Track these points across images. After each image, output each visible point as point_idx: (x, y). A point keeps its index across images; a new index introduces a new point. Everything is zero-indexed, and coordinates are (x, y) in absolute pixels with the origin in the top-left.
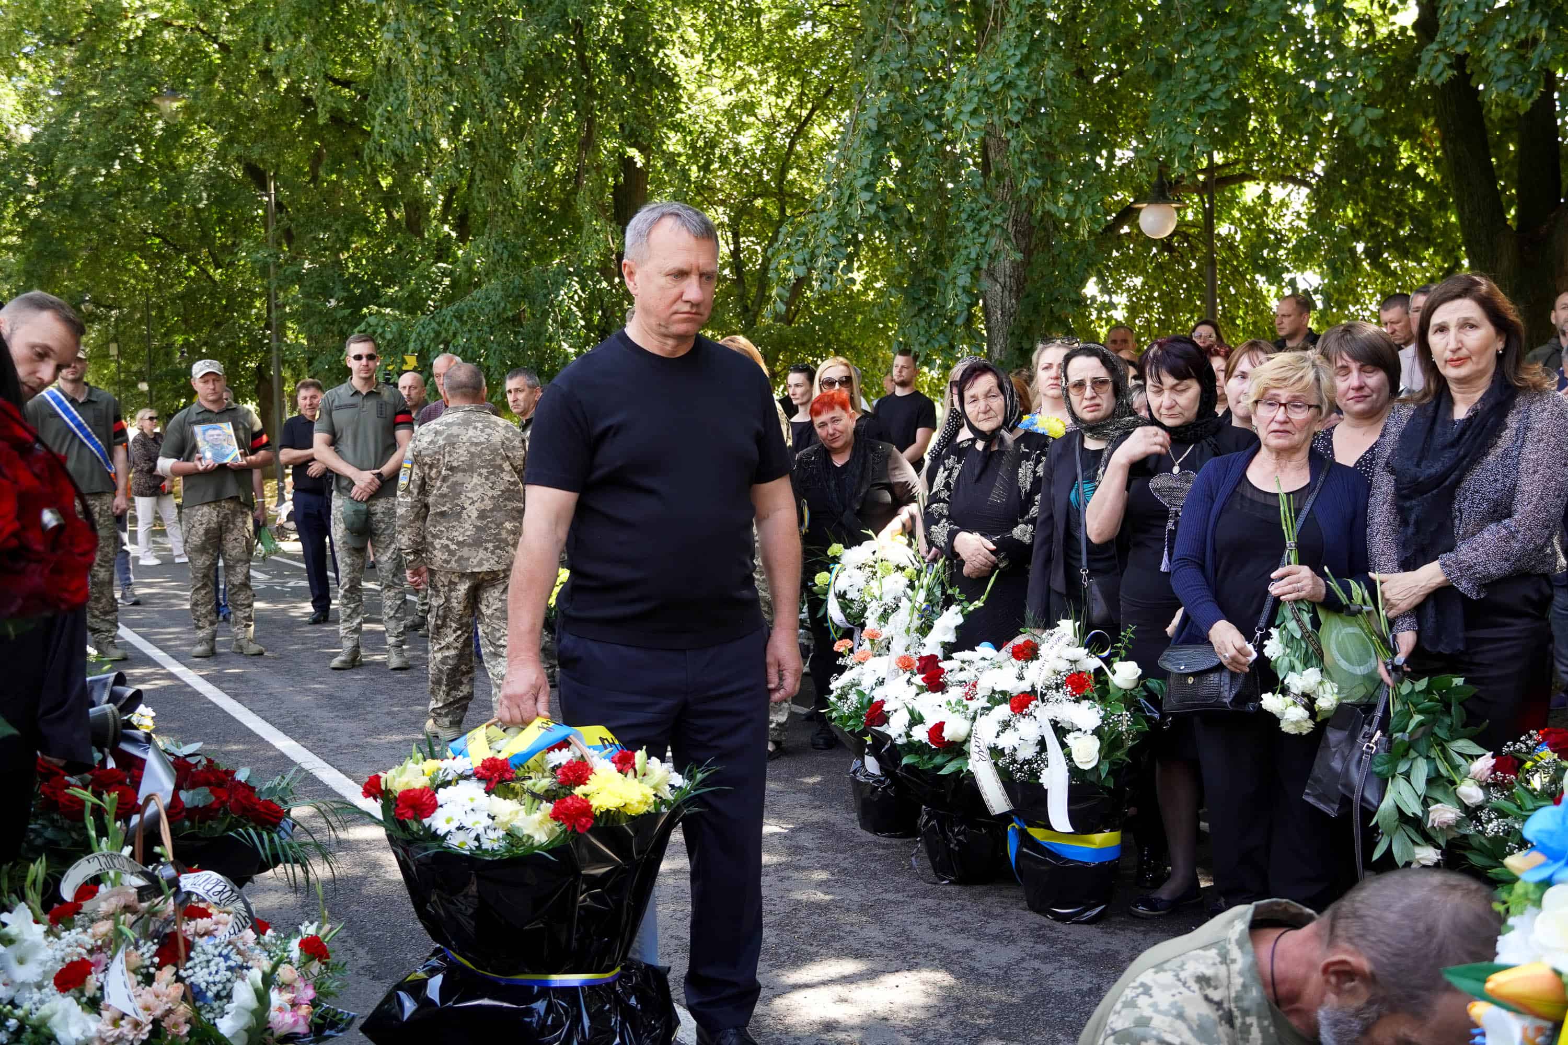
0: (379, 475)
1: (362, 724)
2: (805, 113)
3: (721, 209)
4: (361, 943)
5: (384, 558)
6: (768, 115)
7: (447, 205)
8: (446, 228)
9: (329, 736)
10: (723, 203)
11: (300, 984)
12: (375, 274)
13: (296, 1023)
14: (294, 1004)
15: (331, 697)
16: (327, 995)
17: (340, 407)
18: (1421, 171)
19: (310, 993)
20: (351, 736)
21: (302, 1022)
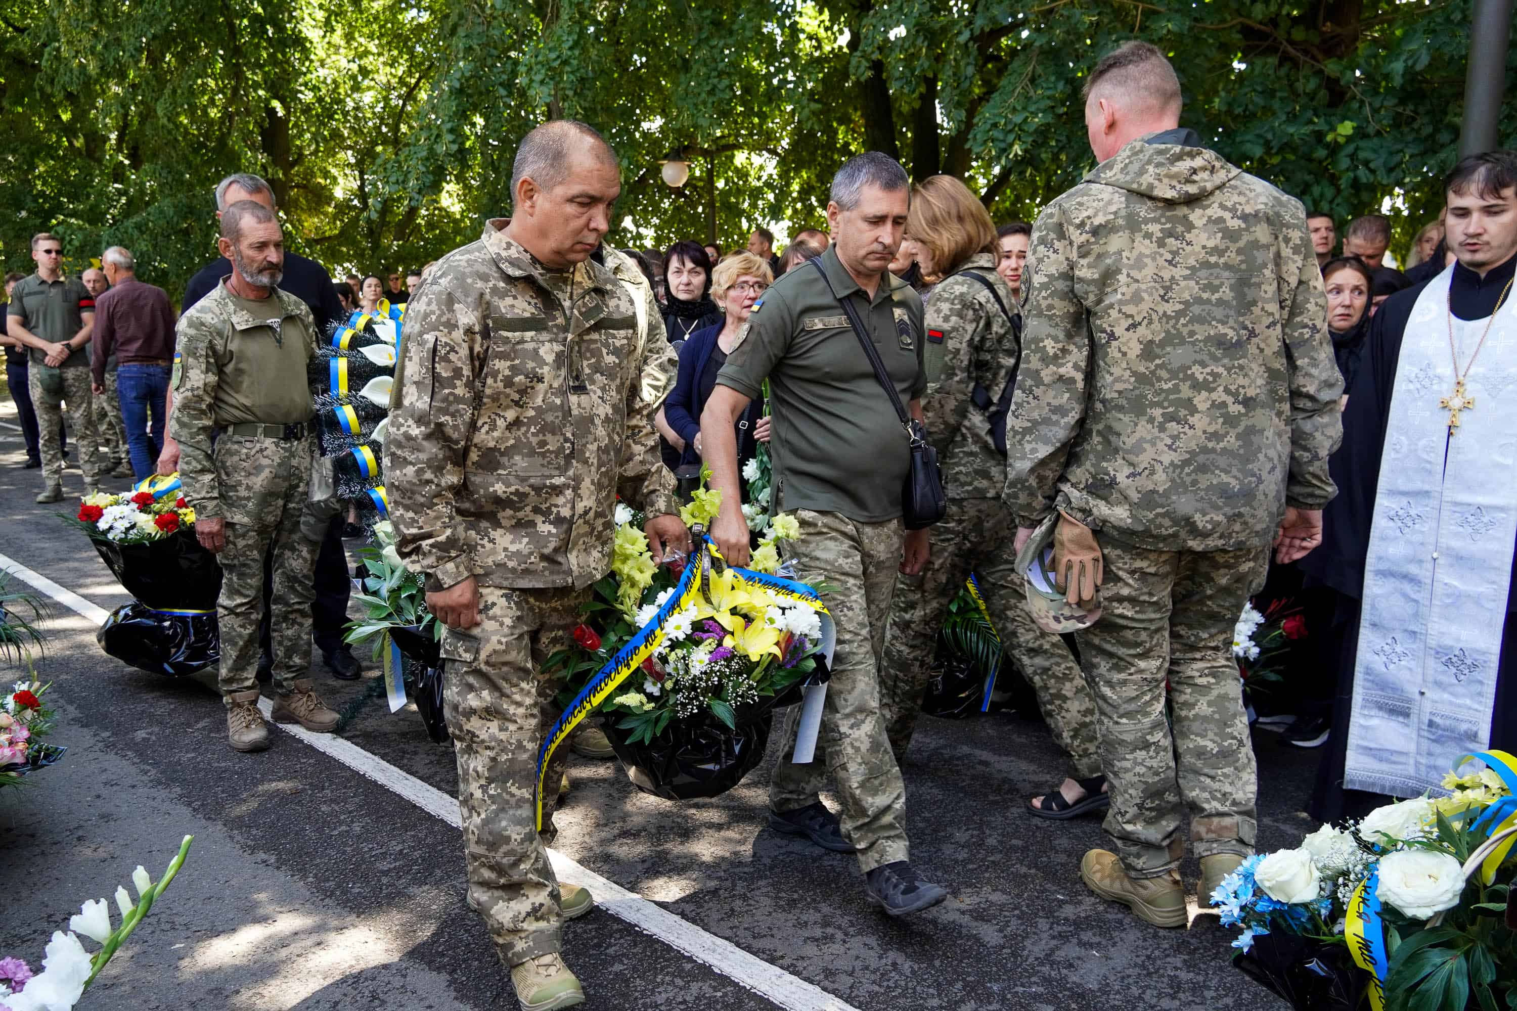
0: (68, 346)
1: (66, 544)
2: (413, 81)
3: (350, 152)
4: (71, 702)
5: (77, 415)
6: (385, 81)
7: (120, 139)
8: (121, 158)
9: (37, 553)
10: (350, 147)
11: (16, 727)
12: (60, 194)
13: (14, 755)
14: (11, 743)
15: (38, 524)
16: (39, 734)
17: (29, 294)
18: (853, 148)
19: (25, 734)
20: (57, 552)
21: (19, 754)
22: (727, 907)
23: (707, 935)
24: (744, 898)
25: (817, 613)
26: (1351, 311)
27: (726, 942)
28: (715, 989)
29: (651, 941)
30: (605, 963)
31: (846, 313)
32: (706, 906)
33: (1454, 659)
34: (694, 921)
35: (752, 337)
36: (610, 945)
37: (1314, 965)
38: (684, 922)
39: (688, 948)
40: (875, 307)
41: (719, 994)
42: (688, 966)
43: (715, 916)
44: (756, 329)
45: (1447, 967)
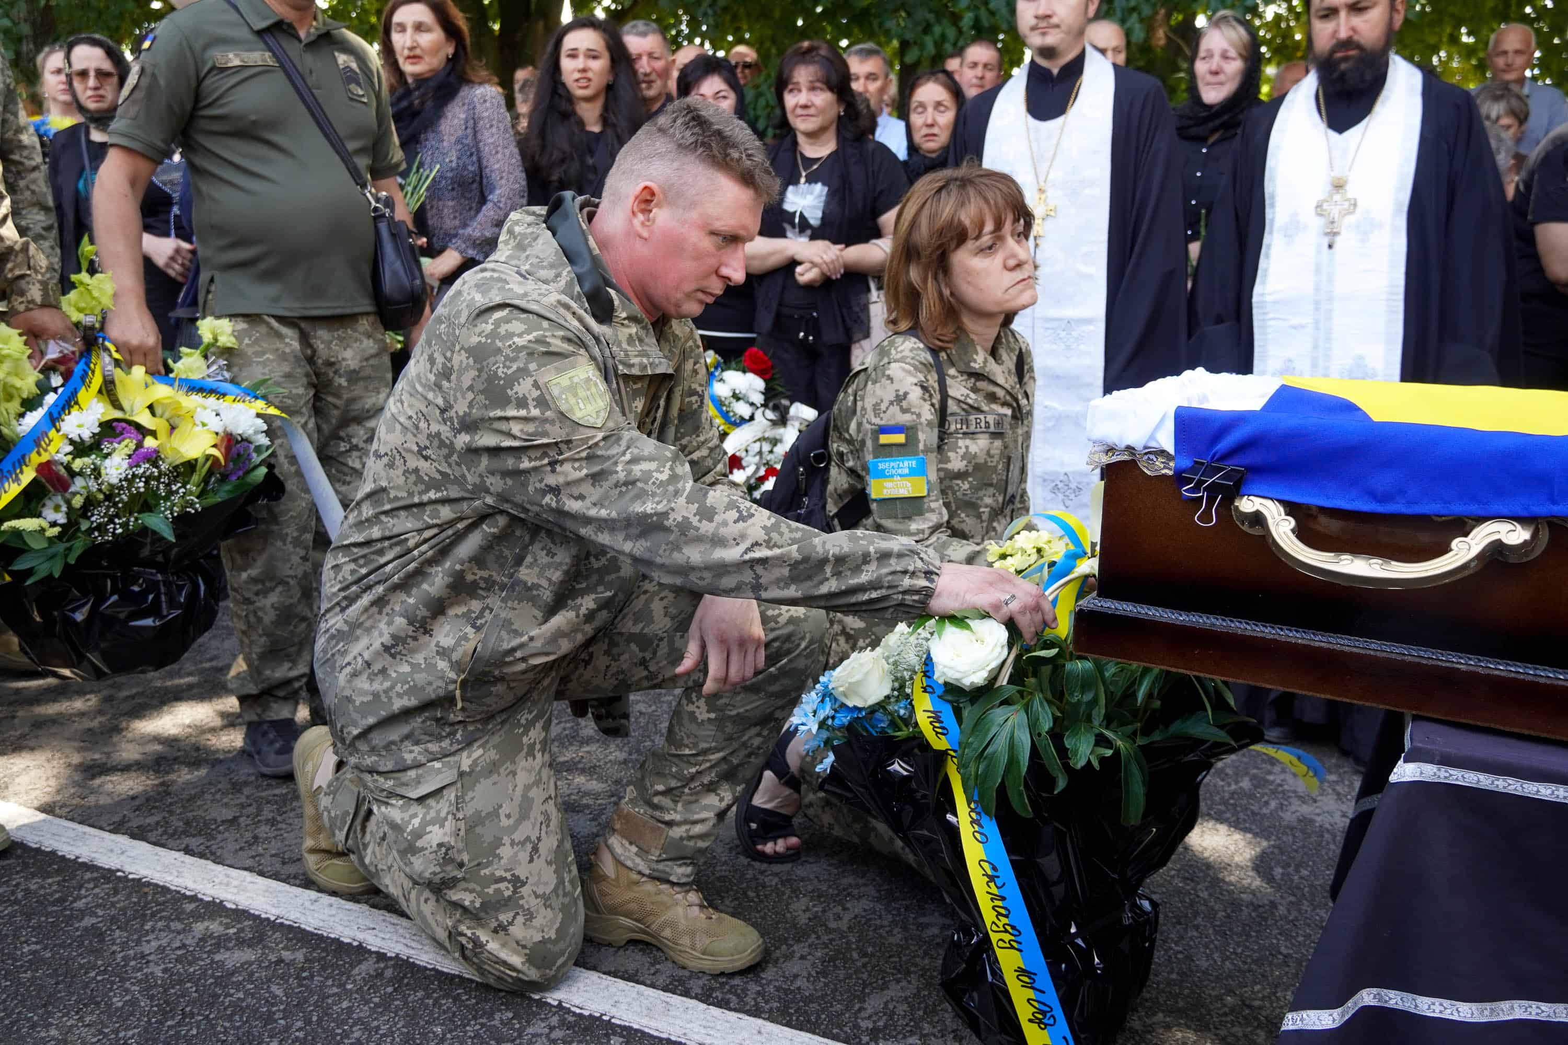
22: (248, 836)
23: (220, 868)
24: (272, 822)
25: (259, 415)
26: (935, 130)
27: (245, 873)
28: (227, 927)
29: (139, 885)
30: (69, 920)
31: (270, 49)
32: (220, 837)
33: (1060, 485)
34: (202, 856)
35: (145, 81)
36: (79, 898)
37: (898, 767)
38: (188, 859)
39: (191, 885)
40: (307, 45)
41: (232, 931)
42: (189, 907)
43: (232, 846)
44: (148, 70)
45: (1009, 723)
